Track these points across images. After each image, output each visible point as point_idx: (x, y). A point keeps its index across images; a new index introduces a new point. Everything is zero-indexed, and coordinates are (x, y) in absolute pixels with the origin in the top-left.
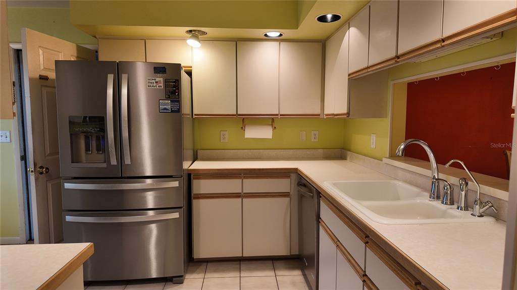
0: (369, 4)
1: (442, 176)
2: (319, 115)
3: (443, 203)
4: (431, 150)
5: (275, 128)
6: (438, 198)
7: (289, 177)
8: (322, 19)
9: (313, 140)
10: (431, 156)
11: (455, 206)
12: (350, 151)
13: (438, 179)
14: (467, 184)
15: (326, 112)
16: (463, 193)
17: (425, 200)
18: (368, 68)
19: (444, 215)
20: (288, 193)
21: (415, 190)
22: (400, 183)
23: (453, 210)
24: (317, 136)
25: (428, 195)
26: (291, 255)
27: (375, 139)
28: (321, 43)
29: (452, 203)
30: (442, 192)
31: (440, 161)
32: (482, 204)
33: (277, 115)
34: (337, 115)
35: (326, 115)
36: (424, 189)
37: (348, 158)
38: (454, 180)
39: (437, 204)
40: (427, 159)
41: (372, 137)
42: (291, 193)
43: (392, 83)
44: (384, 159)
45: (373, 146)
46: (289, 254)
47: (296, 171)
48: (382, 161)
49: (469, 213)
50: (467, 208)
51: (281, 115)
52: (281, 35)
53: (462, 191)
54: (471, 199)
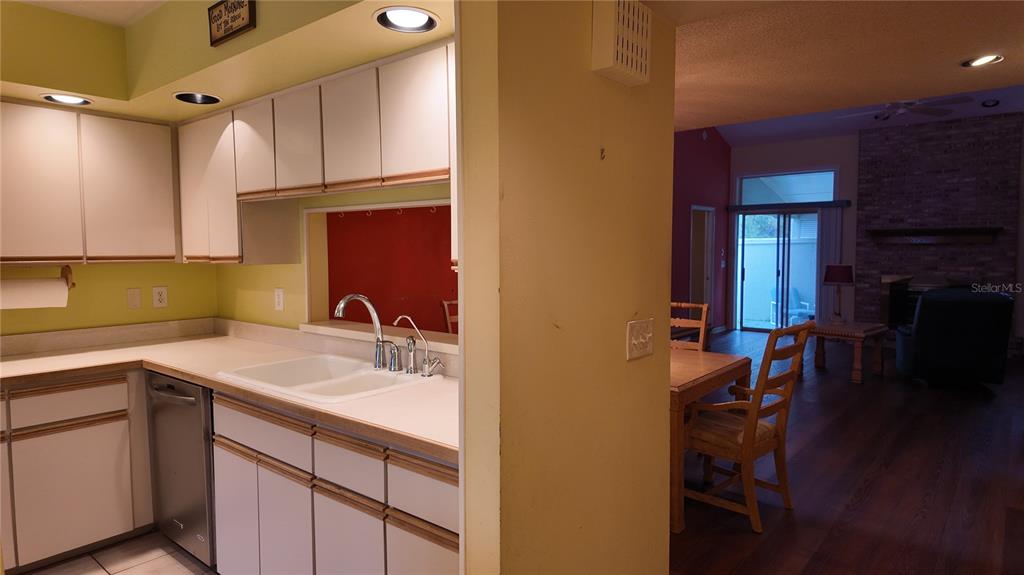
0: (271, 96)
1: (386, 338)
2: (173, 258)
3: (390, 370)
4: (373, 305)
5: (74, 284)
6: (384, 365)
7: (124, 379)
8: (187, 98)
9: (156, 304)
10: (374, 316)
11: (404, 371)
12: (232, 319)
13: (383, 342)
14: (414, 342)
15: (187, 252)
16: (412, 354)
17: (369, 371)
18: (276, 190)
19: (394, 382)
20: (124, 410)
21: (355, 361)
22: (332, 357)
23: (403, 376)
24: (165, 295)
25: (371, 365)
26: (135, 530)
27: (281, 296)
28: (169, 129)
29: (400, 369)
30: (388, 356)
31: (386, 321)
32: (431, 362)
33: (80, 258)
34: (214, 259)
35: (188, 258)
36: (366, 359)
37: (231, 332)
38: (400, 341)
39: (385, 373)
40: (369, 321)
41: (276, 294)
42: (130, 411)
43: (306, 212)
44: (301, 326)
45: (279, 308)
46: (131, 529)
47: (138, 365)
48: (298, 329)
49: (419, 375)
50: (416, 371)
51: (89, 258)
52: (86, 102)
53: (411, 351)
54: (419, 360)
